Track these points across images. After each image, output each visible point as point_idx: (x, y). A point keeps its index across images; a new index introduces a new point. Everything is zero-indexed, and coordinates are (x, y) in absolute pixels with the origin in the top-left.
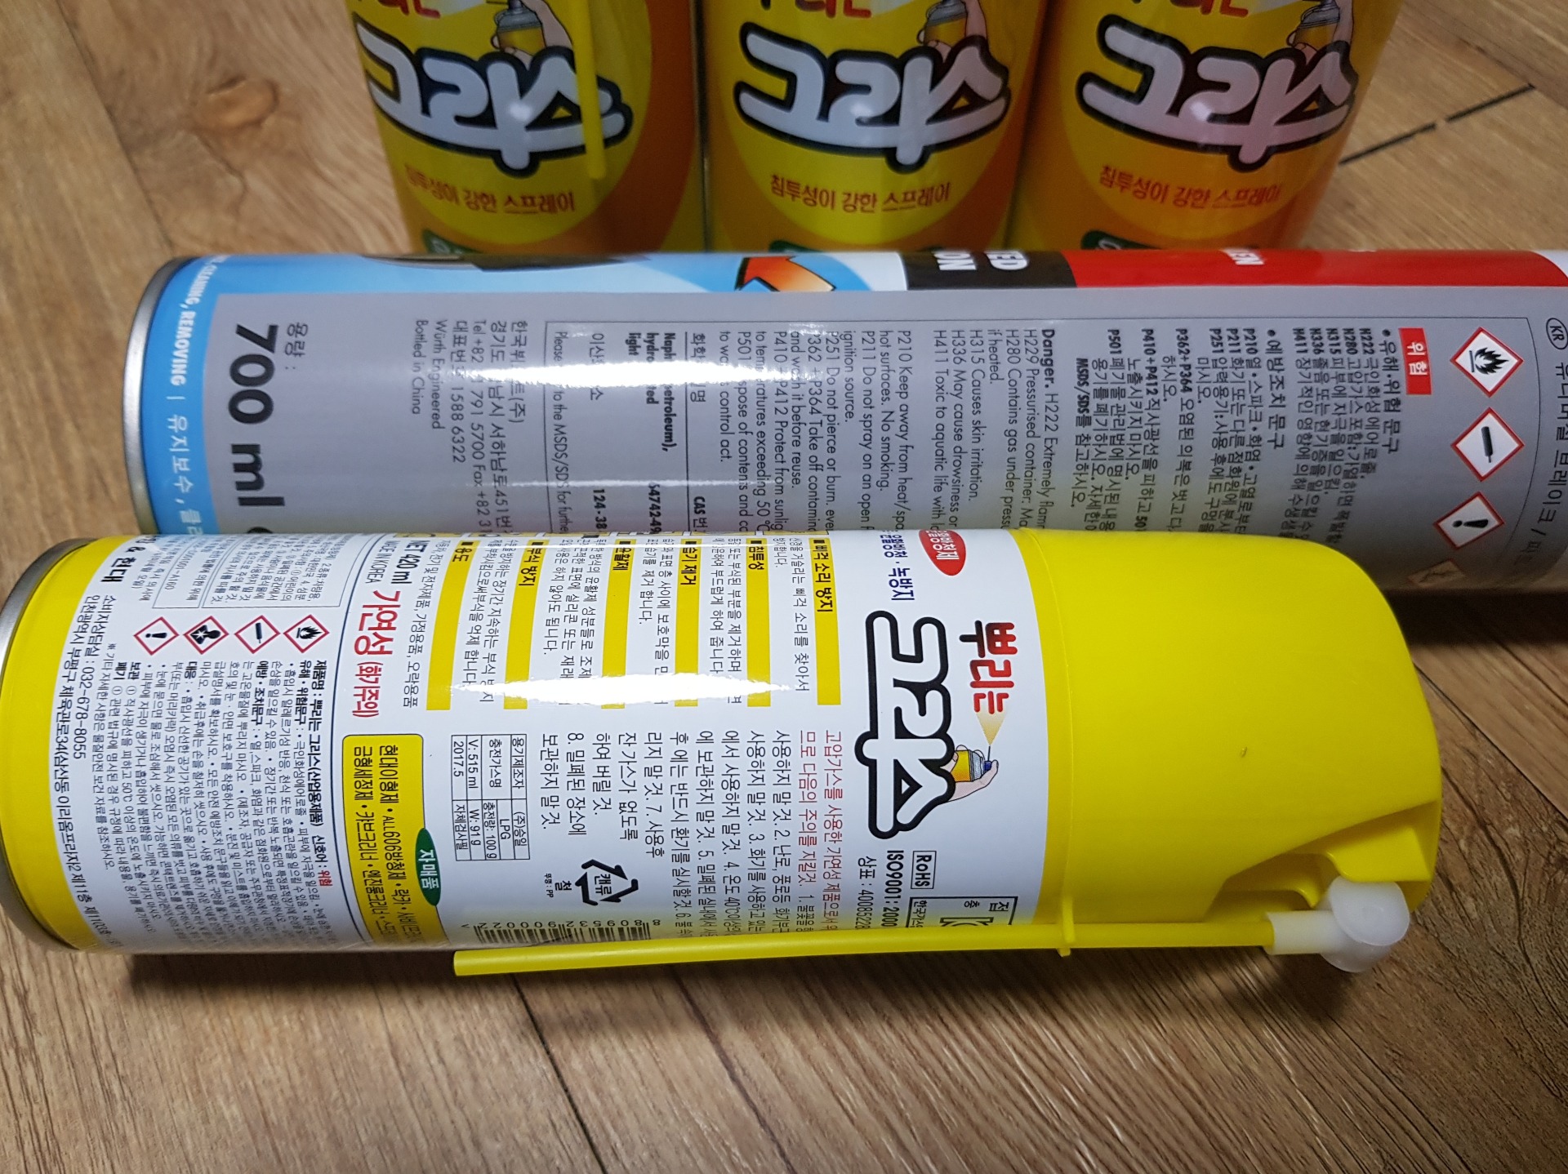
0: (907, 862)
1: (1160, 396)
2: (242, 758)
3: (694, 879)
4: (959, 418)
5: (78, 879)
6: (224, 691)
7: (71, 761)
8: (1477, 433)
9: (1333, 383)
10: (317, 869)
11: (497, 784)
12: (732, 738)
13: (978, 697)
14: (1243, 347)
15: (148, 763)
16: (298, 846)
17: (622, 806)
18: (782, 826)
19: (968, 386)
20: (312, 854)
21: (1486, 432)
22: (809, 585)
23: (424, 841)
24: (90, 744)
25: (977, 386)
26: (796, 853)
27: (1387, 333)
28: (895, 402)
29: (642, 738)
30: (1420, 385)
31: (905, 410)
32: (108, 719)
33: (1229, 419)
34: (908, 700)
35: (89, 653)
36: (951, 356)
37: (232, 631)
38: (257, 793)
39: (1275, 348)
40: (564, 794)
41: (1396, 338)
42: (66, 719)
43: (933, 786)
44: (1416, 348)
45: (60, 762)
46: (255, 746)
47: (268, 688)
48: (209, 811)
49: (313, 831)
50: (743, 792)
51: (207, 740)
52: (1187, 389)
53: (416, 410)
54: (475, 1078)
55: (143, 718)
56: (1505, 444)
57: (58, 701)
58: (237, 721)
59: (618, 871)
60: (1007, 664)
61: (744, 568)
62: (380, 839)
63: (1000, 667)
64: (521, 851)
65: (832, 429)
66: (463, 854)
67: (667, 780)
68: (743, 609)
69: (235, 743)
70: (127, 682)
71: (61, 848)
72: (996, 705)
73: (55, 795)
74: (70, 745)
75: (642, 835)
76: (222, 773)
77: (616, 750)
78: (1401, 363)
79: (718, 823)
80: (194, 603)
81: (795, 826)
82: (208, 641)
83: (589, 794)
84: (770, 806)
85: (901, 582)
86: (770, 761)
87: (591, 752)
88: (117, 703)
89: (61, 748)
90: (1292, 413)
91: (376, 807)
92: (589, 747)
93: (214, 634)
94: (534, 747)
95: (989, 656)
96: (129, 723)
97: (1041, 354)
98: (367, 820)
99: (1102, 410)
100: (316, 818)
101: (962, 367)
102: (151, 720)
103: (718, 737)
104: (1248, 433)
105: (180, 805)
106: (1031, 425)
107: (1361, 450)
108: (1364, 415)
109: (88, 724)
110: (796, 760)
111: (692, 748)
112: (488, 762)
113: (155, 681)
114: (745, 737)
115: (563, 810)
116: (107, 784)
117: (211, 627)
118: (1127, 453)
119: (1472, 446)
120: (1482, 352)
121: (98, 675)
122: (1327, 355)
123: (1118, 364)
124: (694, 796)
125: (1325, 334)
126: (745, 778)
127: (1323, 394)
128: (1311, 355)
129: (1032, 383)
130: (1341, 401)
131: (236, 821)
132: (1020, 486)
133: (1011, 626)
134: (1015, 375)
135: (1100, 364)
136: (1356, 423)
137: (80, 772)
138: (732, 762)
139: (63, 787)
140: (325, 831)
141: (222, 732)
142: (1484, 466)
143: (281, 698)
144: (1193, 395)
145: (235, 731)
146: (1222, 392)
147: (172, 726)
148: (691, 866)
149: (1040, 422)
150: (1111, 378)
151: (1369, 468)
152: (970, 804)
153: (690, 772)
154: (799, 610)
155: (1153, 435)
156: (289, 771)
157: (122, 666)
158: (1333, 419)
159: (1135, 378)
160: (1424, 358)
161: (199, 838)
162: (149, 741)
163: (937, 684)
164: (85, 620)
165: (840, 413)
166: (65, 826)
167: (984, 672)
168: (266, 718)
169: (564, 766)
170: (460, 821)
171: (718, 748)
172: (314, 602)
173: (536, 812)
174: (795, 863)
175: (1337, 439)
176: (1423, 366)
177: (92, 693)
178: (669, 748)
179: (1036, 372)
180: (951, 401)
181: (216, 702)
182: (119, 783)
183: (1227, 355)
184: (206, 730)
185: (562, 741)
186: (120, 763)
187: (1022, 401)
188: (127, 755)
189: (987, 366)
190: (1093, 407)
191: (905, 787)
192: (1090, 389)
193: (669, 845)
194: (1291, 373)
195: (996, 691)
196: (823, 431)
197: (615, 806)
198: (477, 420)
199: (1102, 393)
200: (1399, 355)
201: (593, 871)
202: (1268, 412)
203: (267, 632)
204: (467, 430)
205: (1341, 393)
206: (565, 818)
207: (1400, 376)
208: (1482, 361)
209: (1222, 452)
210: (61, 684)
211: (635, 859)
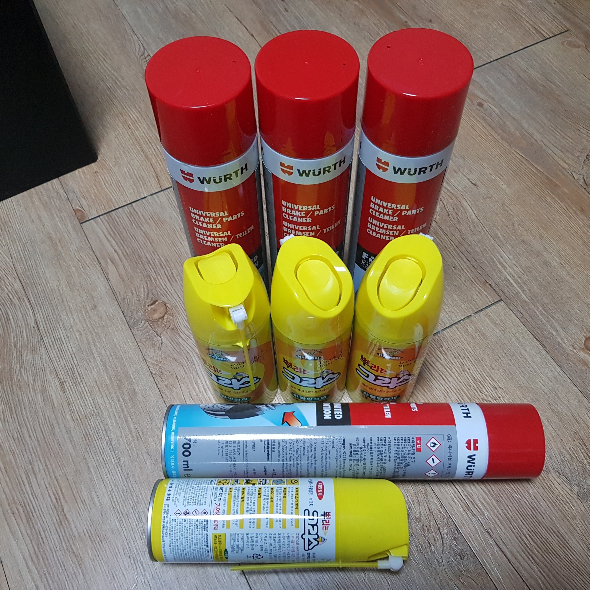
0: (311, 554)
1: (366, 452)
2: (195, 537)
3: (273, 556)
4: (326, 455)
5: (165, 555)
6: (191, 525)
7: (165, 537)
8: (431, 459)
9: (401, 449)
10: (207, 554)
11: (239, 542)
12: (279, 534)
13: (323, 527)
14: (383, 441)
15: (178, 537)
16: (204, 551)
17: (260, 546)
18: (288, 549)
19: (328, 449)
20: (206, 552)
21: (433, 459)
22: (294, 503)
23: (226, 550)
24: (168, 534)
25: (329, 449)
26: (291, 553)
27: (413, 438)
28: (313, 452)
29: (264, 534)
30: (419, 450)
31: (315, 454)
32: (171, 530)
33: (380, 456)
34: (311, 528)
35: (166, 517)
36: (324, 442)
37: (191, 513)
38: (197, 543)
39: (390, 442)
40: (250, 543)
41: (415, 439)
42: (164, 530)
43: (315, 543)
44: (419, 442)
45: (163, 537)
46: (197, 535)
47: (199, 524)
48: (189, 545)
49: (207, 549)
50: (281, 543)
51: (188, 534)
52: (371, 450)
53: (219, 454)
54: (232, 582)
55: (177, 529)
56: (437, 461)
57: (162, 526)
58: (194, 530)
59: (260, 555)
60: (329, 521)
61: (282, 498)
62: (218, 550)
63: (327, 521)
64: (243, 552)
65: (301, 457)
66: (233, 552)
67: (268, 541)
68: (282, 508)
69: (193, 534)
70: (174, 523)
71: (163, 551)
72: (327, 529)
73: (162, 543)
74: (165, 534)
75: (264, 550)
76: (191, 539)
77: (259, 536)
78: (415, 445)
79: (277, 548)
80: (184, 506)
81: (291, 549)
82: (187, 515)
83: (254, 543)
84: (286, 546)
85: (311, 502)
86: (286, 538)
87: (255, 536)
88: (173, 527)
89: (163, 535)
90: (392, 455)
91: (218, 545)
92: (254, 535)
93: (188, 513)
94: (245, 535)
95: (326, 519)
96: (175, 531)
97: (343, 443)
98: (216, 547)
99: (354, 454)
100: (207, 546)
101: (326, 445)
102: (179, 530)
103: (277, 534)
104: (384, 459)
105: (184, 544)
106: (340, 457)
107: (407, 462)
108: (407, 456)
109: (168, 531)
110: (291, 538)
111: (272, 536)
112: (237, 538)
113: (179, 523)
114: (282, 534)
115: (250, 546)
116: (171, 541)
117: (188, 512)
118: (360, 462)
119: (430, 461)
120: (432, 443)
121: (169, 521)
122: (400, 443)
123: (358, 445)
124: (273, 544)
125: (400, 438)
126: (282, 541)
127: (399, 451)
128: (397, 443)
129: (340, 449)
130: (402, 453)
131: (194, 547)
132: (339, 467)
133: (330, 513)
134: (337, 447)
135: (354, 445)
136: (406, 457)
137: (167, 539)
138: (279, 538)
139: (164, 541)
140: (209, 548)
141: (191, 532)
142: (433, 465)
143: (201, 526)
144: (373, 451)
145: (193, 532)
146: (378, 451)
147: (182, 531)
148: (273, 554)
149: (342, 456)
150: (356, 448)
151: (409, 465)
152: (322, 546)
153: (272, 540)
154: (292, 508)
155: (365, 459)
156: (203, 539)
157: (173, 520)
158: (401, 456)
159: (361, 448)
160: (420, 444)
161: (187, 550)
162: (179, 534)
163: (316, 525)
164: (165, 510)
165: (302, 454)
166: (164, 548)
167: (324, 522)
168: (199, 530)
169: (250, 539)
170: (232, 547)
171: (277, 536)
172: (205, 506)
173: (245, 546)
174: (291, 555)
175: (402, 460)
176: (420, 446)
177: (168, 525)
178: (268, 536)
179: (342, 446)
180: (324, 452)
181: (190, 527)
182: (173, 541)
183: (380, 443)
184: (188, 532)
185: (250, 534)
186: (174, 537)
187: (339, 452)
188: (175, 536)
189: (331, 445)
190: (353, 454)
191: (310, 543)
192: (352, 450)
193: (269, 551)
194: (393, 447)
195: (326, 526)
196: (299, 458)
197: (259, 545)
198: (231, 456)
199: (354, 451)
200: (415, 443)
201: (255, 555)
202: (388, 455)
203: (197, 513)
204: (229, 458)
205: (402, 451)
206: (250, 547)
207: (415, 448)
208: (432, 445)
209: (378, 462)
210: (162, 523)
211: (262, 553)
